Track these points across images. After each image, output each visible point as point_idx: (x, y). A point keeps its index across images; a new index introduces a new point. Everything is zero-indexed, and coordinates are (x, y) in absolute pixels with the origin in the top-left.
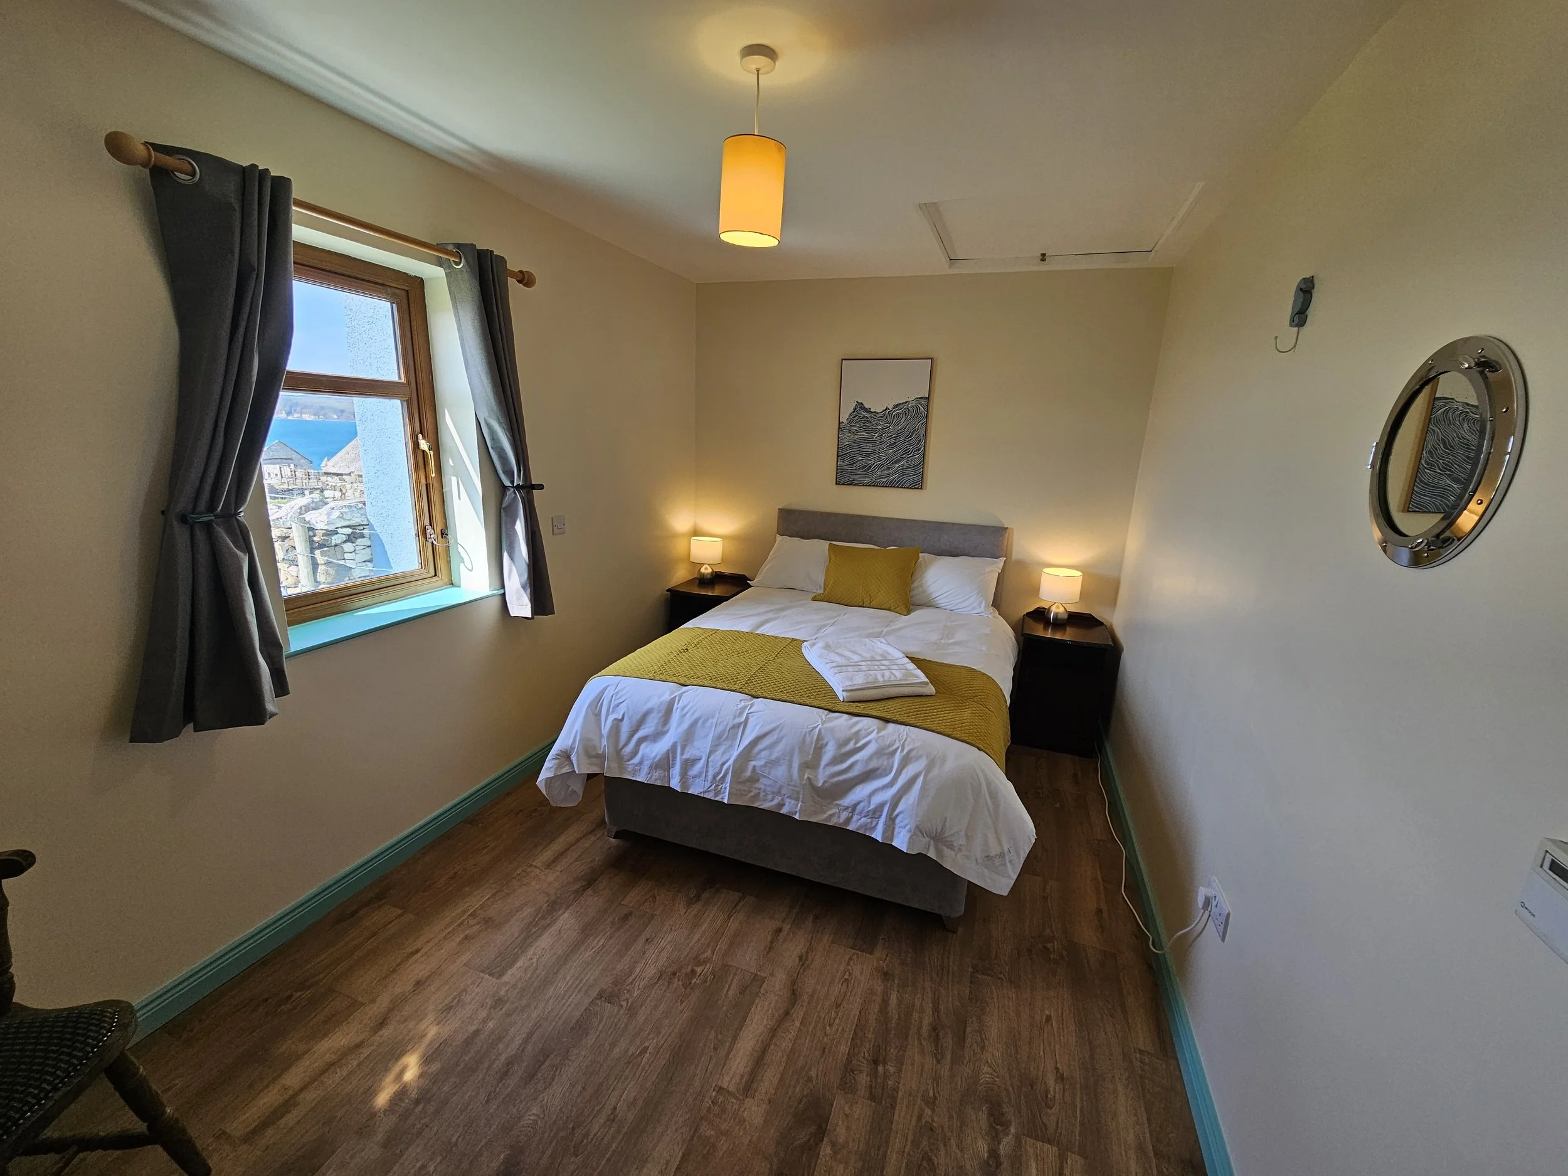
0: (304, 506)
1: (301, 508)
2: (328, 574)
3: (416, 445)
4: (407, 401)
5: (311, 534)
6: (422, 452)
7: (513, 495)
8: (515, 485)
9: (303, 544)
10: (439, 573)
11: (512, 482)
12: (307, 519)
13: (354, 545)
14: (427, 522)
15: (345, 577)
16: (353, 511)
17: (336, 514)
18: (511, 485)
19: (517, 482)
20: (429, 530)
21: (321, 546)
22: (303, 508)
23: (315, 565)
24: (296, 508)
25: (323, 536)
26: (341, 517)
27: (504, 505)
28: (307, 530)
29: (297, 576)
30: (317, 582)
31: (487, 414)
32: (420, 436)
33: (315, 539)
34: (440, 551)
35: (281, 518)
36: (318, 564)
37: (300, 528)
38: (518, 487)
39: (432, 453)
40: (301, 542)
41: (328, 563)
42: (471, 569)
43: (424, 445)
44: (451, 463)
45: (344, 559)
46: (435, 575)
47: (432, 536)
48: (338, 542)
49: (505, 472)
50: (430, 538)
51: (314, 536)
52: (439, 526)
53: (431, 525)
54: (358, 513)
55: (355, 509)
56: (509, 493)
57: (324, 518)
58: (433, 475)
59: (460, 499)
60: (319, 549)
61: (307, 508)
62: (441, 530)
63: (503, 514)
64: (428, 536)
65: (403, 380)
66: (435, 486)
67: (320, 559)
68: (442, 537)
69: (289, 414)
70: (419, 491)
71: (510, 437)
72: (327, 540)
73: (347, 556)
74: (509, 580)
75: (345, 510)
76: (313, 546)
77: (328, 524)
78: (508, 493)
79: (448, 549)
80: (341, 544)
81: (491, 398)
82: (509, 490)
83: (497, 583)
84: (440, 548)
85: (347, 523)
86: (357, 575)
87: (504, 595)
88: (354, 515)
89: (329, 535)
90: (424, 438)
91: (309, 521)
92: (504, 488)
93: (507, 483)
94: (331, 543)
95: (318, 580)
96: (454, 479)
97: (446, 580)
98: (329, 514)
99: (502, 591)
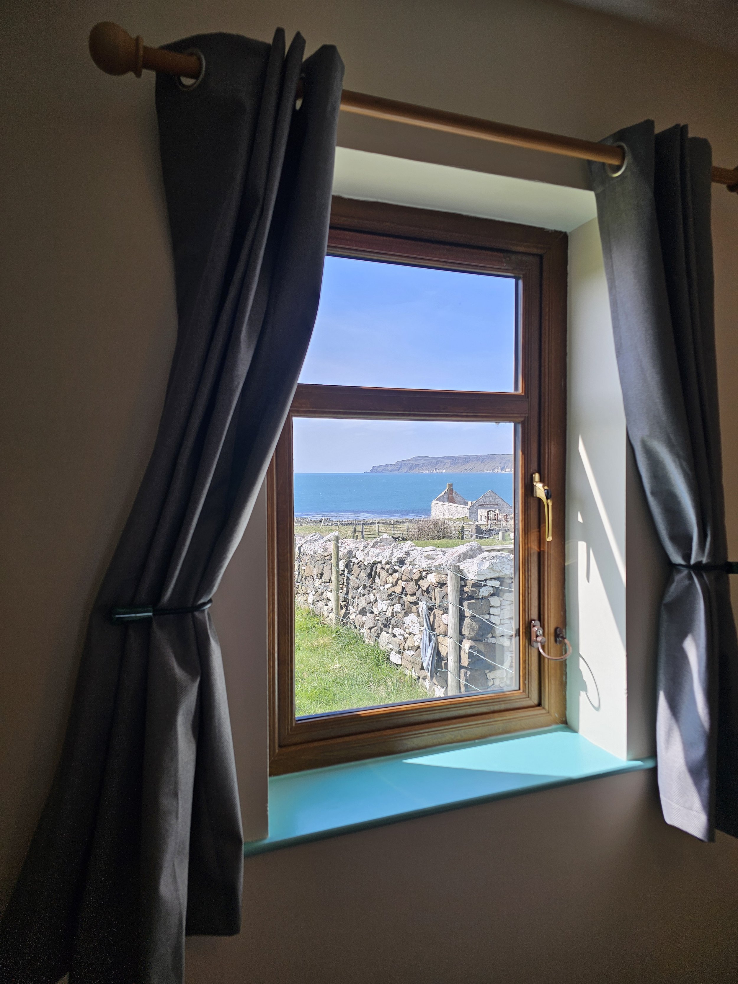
0: (463, 553)
1: (460, 556)
2: (472, 629)
3: (529, 489)
4: (523, 423)
5: (463, 584)
6: (536, 502)
7: (687, 582)
8: (693, 561)
9: (455, 593)
10: (546, 702)
11: (687, 556)
12: (461, 568)
13: (501, 599)
14: (534, 614)
15: (488, 634)
16: (504, 562)
17: (487, 564)
18: (682, 562)
19: (696, 558)
20: (536, 629)
21: (470, 597)
22: (462, 556)
23: (462, 617)
24: (456, 555)
25: (472, 587)
26: (491, 568)
27: (668, 599)
28: (459, 580)
29: (447, 625)
30: (462, 635)
31: (646, 432)
32: (537, 476)
33: (466, 589)
34: (550, 669)
35: (442, 565)
36: (465, 617)
37: (454, 576)
38: (698, 568)
39: (550, 503)
40: (453, 591)
41: (473, 617)
42: (596, 705)
43: (540, 490)
44: (580, 519)
45: (489, 614)
46: (539, 704)
47: (539, 639)
48: (486, 594)
49: (673, 538)
50: (537, 641)
51: (465, 586)
52: (552, 622)
53: (540, 619)
54: (508, 564)
55: (506, 560)
56: (680, 578)
57: (475, 568)
58: (549, 539)
59: (588, 581)
60: (468, 600)
61: (465, 556)
62: (556, 630)
63: (664, 616)
64: (534, 638)
65: (520, 391)
66: (552, 555)
67: (468, 613)
68: (556, 641)
69: (502, 469)
70: (526, 562)
71: (689, 472)
72: (475, 592)
73: (492, 611)
74: (667, 748)
75: (495, 561)
76: (462, 597)
77: (478, 575)
78: (678, 577)
79: (563, 666)
80: (488, 596)
81: (658, 400)
82: (679, 571)
83: (642, 747)
84: (552, 662)
85: (497, 575)
86: (499, 633)
87: (653, 772)
88: (504, 566)
89: (478, 586)
90: (541, 481)
91: (462, 570)
92: (672, 567)
93: (677, 558)
94: (479, 595)
95: (463, 633)
96: (582, 546)
97: (555, 714)
98: (480, 564)
99: (649, 764)
